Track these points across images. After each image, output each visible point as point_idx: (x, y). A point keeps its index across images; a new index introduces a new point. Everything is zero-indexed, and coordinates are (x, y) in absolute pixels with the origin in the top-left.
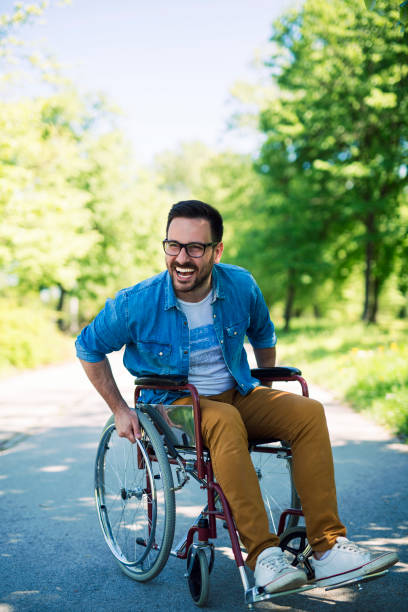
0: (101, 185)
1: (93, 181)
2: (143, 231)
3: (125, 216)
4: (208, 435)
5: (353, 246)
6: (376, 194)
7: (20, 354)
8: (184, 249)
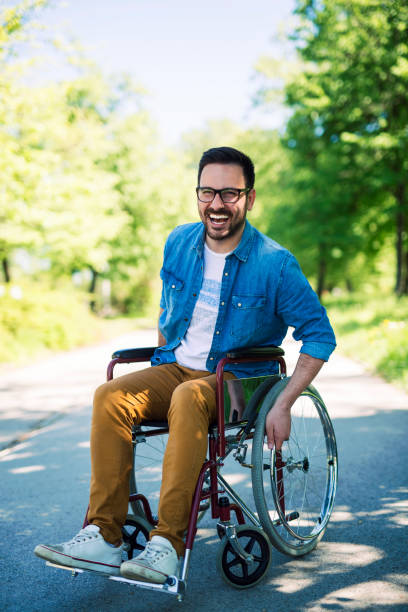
0: (129, 166)
1: (121, 163)
2: (172, 211)
5: (383, 219)
7: (54, 337)
8: (217, 195)
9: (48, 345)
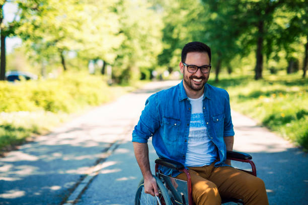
0: (123, 10)
1: (119, 8)
2: (144, 33)
3: (135, 25)
4: (198, 200)
6: (263, 13)
8: (199, 70)
9: (89, 103)
